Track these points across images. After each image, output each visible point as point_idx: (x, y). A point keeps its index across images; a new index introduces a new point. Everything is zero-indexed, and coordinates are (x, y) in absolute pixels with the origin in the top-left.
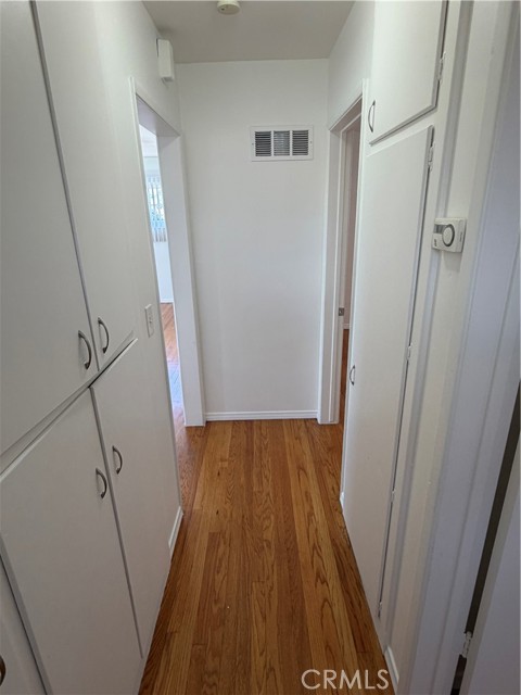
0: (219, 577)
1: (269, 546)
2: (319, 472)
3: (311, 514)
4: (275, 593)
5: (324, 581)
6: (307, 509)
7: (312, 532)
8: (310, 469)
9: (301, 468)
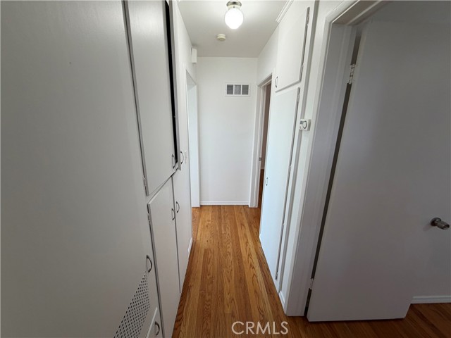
0: (209, 266)
1: (230, 254)
2: (250, 226)
3: (247, 242)
4: (233, 272)
5: (253, 268)
6: (245, 241)
7: (248, 249)
8: (246, 225)
9: (242, 225)
